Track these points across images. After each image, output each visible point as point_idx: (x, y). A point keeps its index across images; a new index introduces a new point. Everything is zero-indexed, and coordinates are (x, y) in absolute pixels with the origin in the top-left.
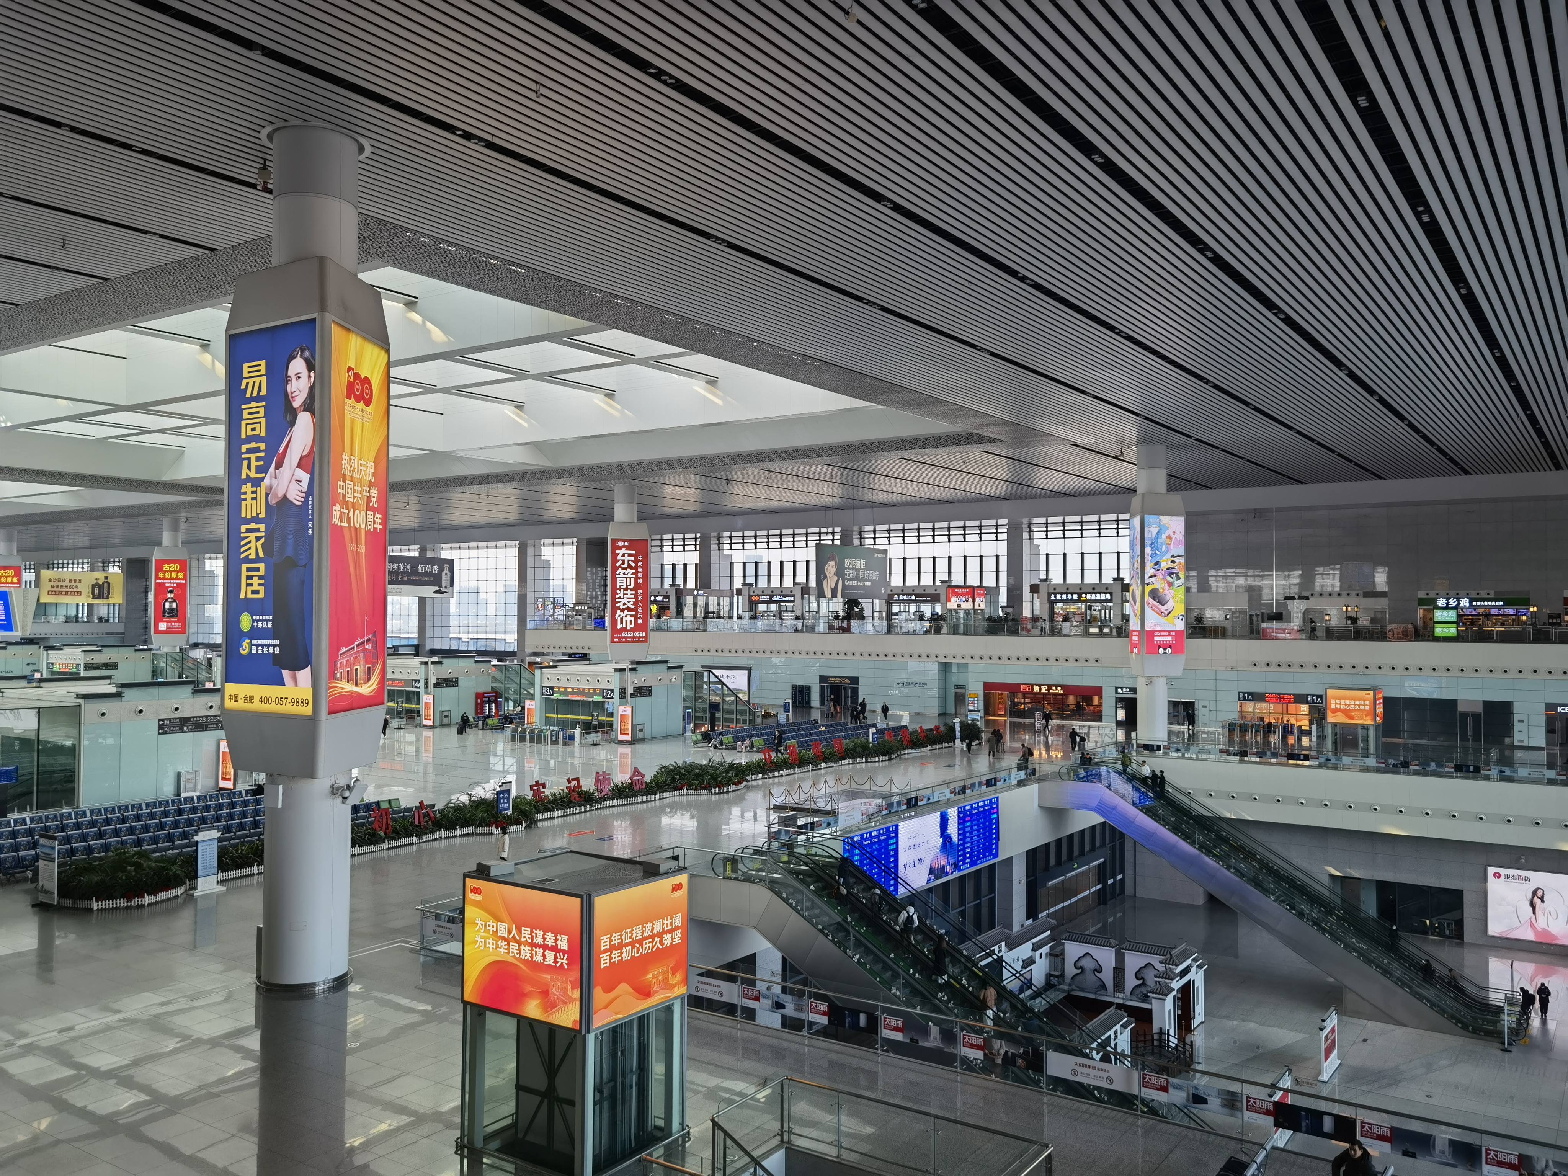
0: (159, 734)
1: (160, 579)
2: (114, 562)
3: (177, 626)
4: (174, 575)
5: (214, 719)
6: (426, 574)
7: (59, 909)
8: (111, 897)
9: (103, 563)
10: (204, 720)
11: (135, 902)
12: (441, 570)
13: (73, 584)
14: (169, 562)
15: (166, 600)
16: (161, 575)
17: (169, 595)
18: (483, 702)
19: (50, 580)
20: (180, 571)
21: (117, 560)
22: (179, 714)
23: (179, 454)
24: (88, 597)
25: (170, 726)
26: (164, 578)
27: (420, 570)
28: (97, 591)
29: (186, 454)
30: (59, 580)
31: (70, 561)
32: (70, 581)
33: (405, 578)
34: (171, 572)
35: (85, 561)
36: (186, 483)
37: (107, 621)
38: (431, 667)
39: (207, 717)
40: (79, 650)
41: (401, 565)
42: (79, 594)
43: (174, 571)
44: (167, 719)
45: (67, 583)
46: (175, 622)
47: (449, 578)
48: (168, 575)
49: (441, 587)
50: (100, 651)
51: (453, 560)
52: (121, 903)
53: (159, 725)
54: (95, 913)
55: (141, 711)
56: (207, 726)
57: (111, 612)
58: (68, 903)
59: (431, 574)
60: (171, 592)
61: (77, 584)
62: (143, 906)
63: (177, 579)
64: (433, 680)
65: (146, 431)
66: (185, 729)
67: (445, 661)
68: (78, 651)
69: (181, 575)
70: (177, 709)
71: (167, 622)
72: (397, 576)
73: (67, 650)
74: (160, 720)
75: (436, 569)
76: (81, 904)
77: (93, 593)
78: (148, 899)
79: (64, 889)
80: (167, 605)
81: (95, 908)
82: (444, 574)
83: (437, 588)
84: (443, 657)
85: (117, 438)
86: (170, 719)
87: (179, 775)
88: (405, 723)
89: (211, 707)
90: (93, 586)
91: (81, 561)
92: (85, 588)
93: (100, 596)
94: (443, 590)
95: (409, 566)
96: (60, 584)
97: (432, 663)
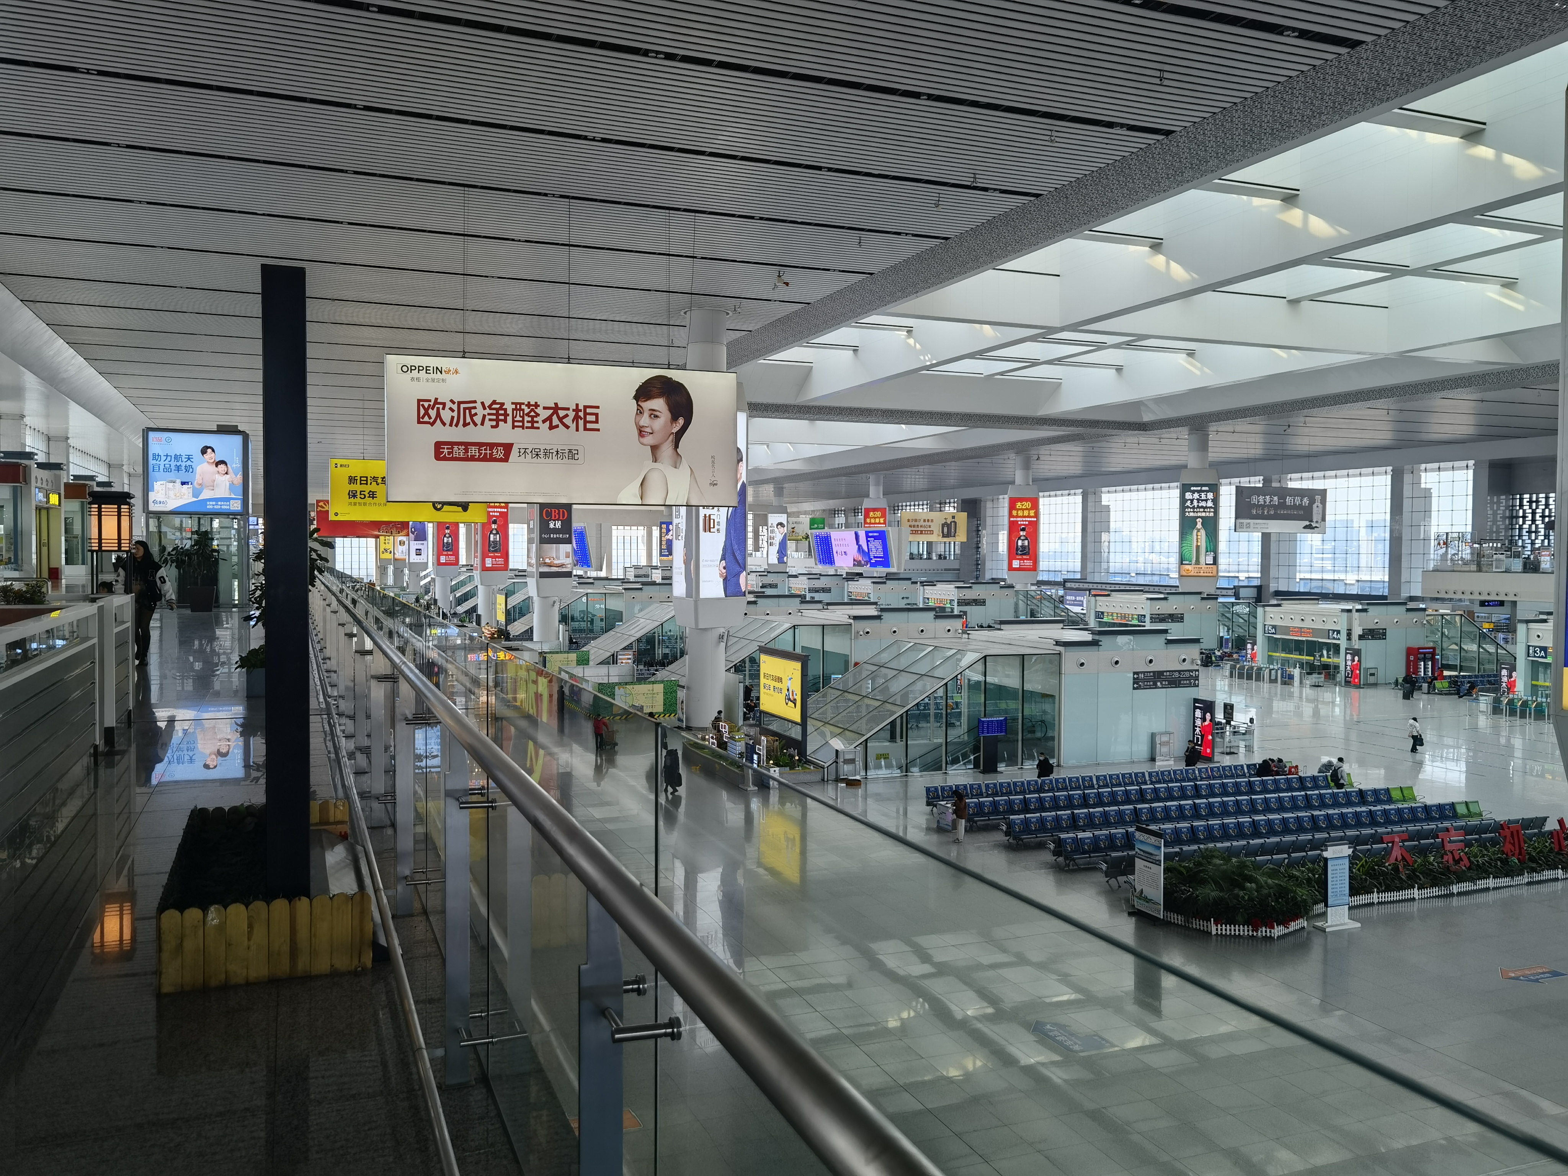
0: (1134, 688)
1: (1014, 517)
2: (950, 503)
3: (1029, 563)
4: (1026, 513)
5: (1187, 674)
6: (1294, 507)
7: (1164, 924)
8: (1232, 922)
9: (940, 504)
10: (1177, 675)
11: (1263, 931)
12: (1312, 502)
13: (926, 523)
14: (1021, 500)
15: (1019, 538)
16: (1014, 513)
17: (1022, 533)
18: (1417, 660)
19: (909, 521)
20: (1032, 509)
21: (952, 501)
22: (1153, 668)
23: (1054, 387)
24: (939, 535)
25: (1144, 680)
26: (1017, 516)
27: (1288, 503)
28: (946, 529)
29: (1063, 386)
30: (916, 520)
31: (912, 503)
32: (924, 521)
33: (1272, 512)
34: (1023, 510)
35: (925, 502)
36: (1062, 417)
37: (945, 558)
38: (1356, 615)
39: (1179, 671)
40: (953, 586)
41: (1268, 497)
42: (932, 532)
43: (1027, 509)
44: (1141, 672)
45: (922, 523)
46: (1027, 559)
47: (1321, 512)
48: (1020, 513)
49: (1311, 521)
50: (970, 587)
51: (1325, 490)
52: (1244, 930)
53: (1134, 678)
54: (1214, 938)
55: (1117, 662)
56: (1180, 681)
57: (947, 549)
58: (1178, 919)
59: (1300, 507)
60: (1023, 530)
61: (930, 523)
62: (1271, 938)
63: (1028, 517)
64: (1357, 631)
65: (1034, 363)
66: (1159, 684)
67: (1371, 609)
68: (951, 587)
69: (1032, 513)
70: (1151, 661)
71: (1020, 559)
72: (1263, 509)
73: (940, 586)
74: (1135, 673)
75: (1306, 501)
76: (1196, 924)
77: (943, 532)
78: (1278, 931)
79: (1171, 900)
80: (1020, 543)
81: (1214, 932)
82: (1315, 506)
83: (1307, 523)
84: (1368, 604)
85: (1002, 374)
86: (1144, 673)
87: (1153, 736)
88: (1323, 679)
89: (1184, 660)
90: (943, 525)
91: (921, 503)
92: (936, 528)
93: (948, 535)
94: (1314, 525)
95: (1276, 498)
96: (916, 524)
97: (1358, 611)
